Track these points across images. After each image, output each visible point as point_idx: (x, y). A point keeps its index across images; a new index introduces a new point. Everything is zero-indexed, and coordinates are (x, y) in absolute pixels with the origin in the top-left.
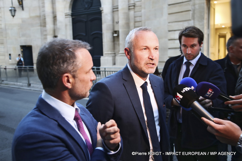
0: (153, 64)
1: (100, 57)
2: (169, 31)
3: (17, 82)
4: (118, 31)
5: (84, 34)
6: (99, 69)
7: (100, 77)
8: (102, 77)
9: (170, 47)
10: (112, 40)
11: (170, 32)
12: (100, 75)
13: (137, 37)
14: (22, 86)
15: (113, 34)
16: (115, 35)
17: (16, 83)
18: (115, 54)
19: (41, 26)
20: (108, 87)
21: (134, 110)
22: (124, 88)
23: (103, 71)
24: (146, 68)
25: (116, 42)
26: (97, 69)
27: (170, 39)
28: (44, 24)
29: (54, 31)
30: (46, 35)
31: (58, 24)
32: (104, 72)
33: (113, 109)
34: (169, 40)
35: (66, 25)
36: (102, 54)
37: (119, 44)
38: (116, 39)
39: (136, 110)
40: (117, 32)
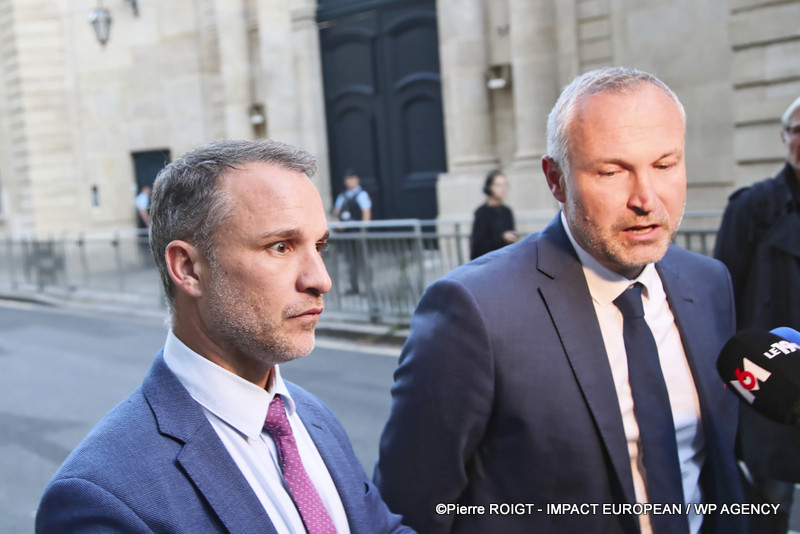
0: (654, 226)
1: (434, 181)
2: (737, 48)
3: (122, 290)
4: (509, 68)
5: (368, 89)
6: (432, 229)
7: (437, 262)
8: (446, 260)
9: (741, 118)
10: (483, 104)
11: (742, 55)
12: (435, 253)
13: (581, 121)
14: (141, 307)
15: (487, 79)
16: (497, 83)
17: (118, 296)
18: (497, 161)
19: (202, 70)
20: (475, 301)
21: (578, 394)
22: (542, 304)
23: (448, 237)
24: (623, 244)
25: (501, 113)
26: (425, 229)
27: (740, 81)
28: (212, 63)
29: (252, 85)
30: (221, 104)
31: (268, 58)
32: (453, 242)
33: (490, 385)
34: (739, 87)
35: (296, 60)
36: (442, 166)
37: (513, 122)
38: (500, 99)
39: (586, 393)
40: (505, 72)
